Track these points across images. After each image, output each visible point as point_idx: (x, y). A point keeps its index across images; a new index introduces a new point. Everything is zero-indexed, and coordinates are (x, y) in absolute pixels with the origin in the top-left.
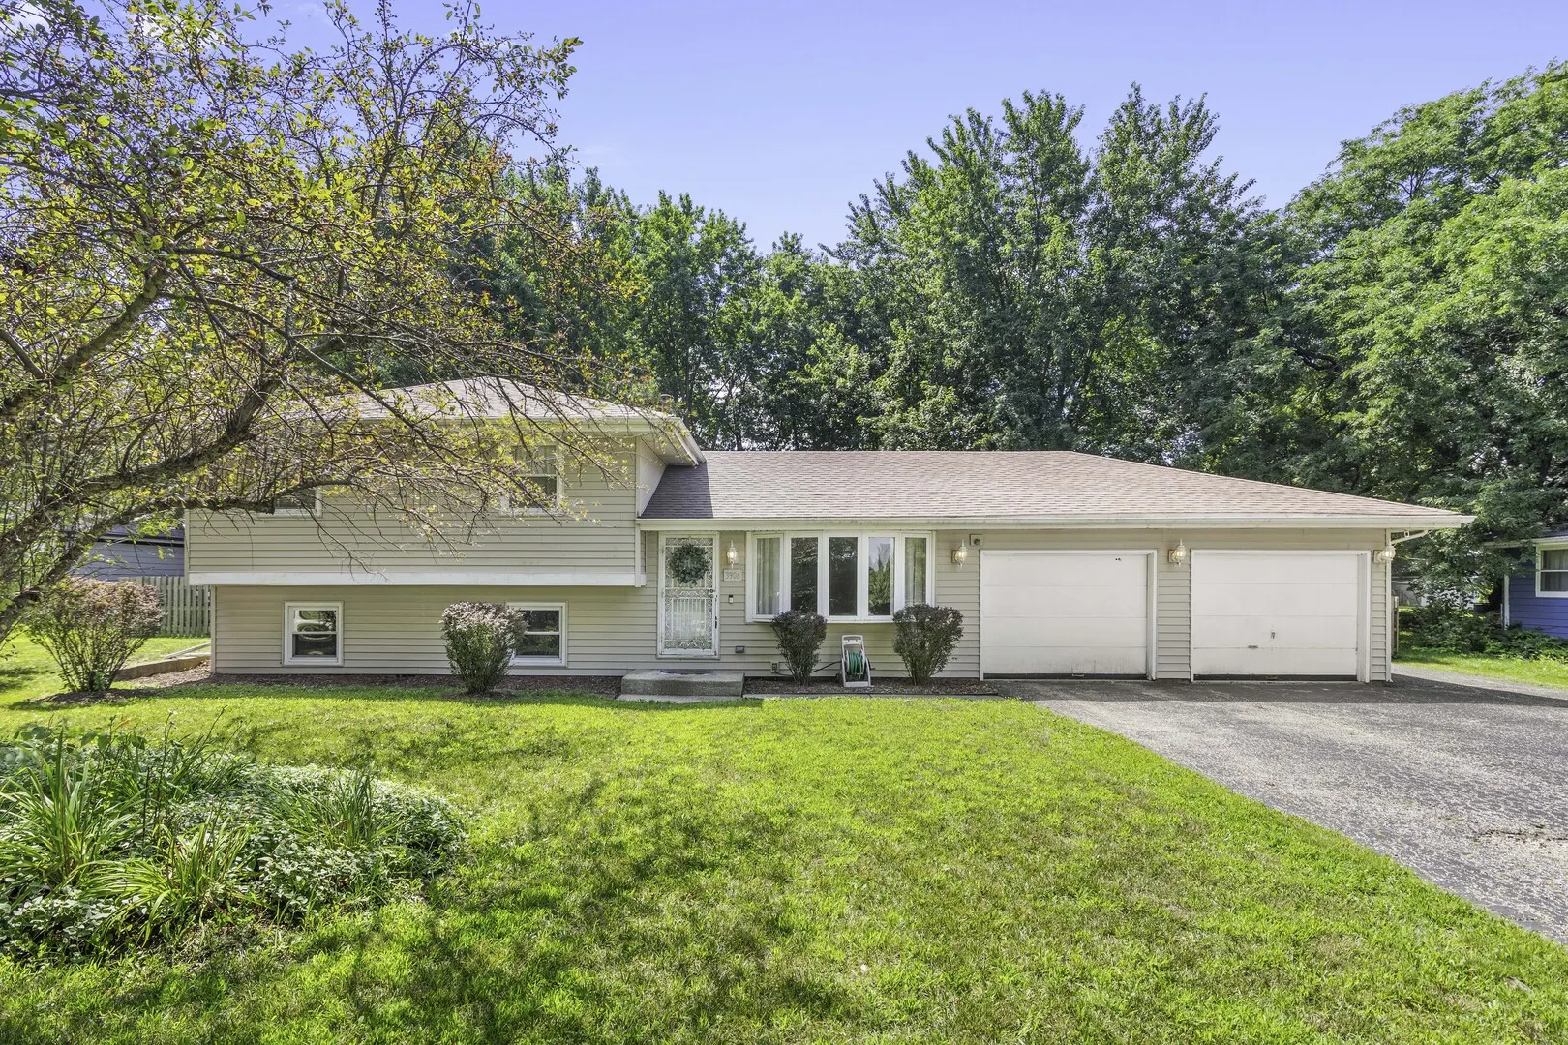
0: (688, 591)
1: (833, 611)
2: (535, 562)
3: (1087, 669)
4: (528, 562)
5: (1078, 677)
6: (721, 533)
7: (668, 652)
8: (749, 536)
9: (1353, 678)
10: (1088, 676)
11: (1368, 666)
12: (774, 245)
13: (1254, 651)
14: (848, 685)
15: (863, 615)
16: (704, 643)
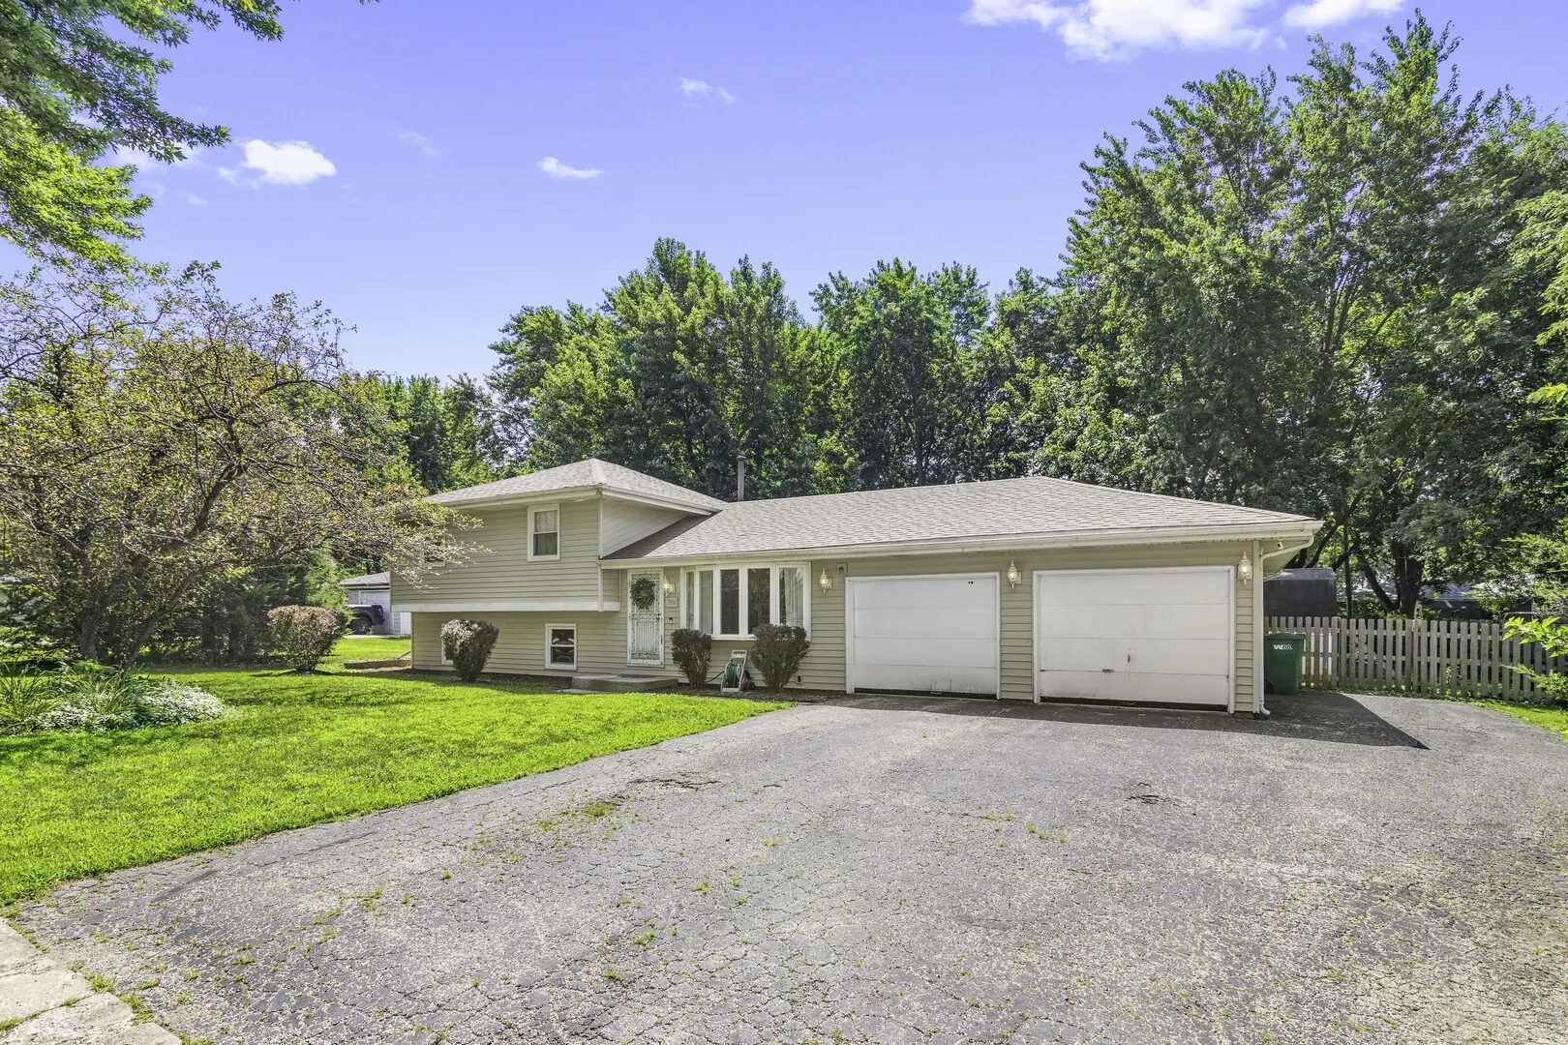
0: (644, 614)
1: (724, 631)
2: (545, 594)
3: (943, 687)
4: (542, 594)
5: (936, 694)
6: (665, 569)
7: (633, 661)
8: (682, 570)
9: (1224, 708)
10: (945, 694)
11: (1232, 695)
12: (1011, 283)
13: (1108, 674)
14: (724, 690)
15: (744, 634)
16: (653, 655)
